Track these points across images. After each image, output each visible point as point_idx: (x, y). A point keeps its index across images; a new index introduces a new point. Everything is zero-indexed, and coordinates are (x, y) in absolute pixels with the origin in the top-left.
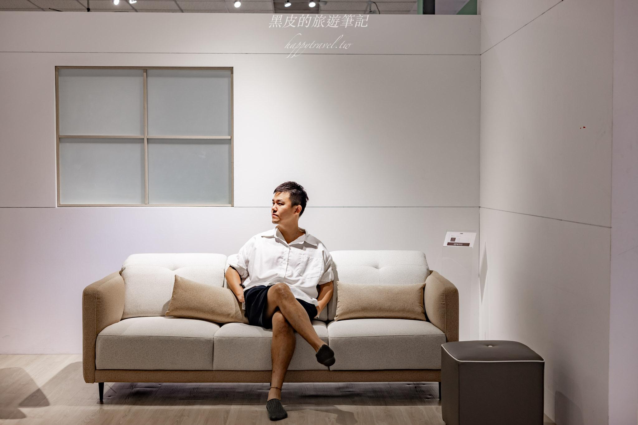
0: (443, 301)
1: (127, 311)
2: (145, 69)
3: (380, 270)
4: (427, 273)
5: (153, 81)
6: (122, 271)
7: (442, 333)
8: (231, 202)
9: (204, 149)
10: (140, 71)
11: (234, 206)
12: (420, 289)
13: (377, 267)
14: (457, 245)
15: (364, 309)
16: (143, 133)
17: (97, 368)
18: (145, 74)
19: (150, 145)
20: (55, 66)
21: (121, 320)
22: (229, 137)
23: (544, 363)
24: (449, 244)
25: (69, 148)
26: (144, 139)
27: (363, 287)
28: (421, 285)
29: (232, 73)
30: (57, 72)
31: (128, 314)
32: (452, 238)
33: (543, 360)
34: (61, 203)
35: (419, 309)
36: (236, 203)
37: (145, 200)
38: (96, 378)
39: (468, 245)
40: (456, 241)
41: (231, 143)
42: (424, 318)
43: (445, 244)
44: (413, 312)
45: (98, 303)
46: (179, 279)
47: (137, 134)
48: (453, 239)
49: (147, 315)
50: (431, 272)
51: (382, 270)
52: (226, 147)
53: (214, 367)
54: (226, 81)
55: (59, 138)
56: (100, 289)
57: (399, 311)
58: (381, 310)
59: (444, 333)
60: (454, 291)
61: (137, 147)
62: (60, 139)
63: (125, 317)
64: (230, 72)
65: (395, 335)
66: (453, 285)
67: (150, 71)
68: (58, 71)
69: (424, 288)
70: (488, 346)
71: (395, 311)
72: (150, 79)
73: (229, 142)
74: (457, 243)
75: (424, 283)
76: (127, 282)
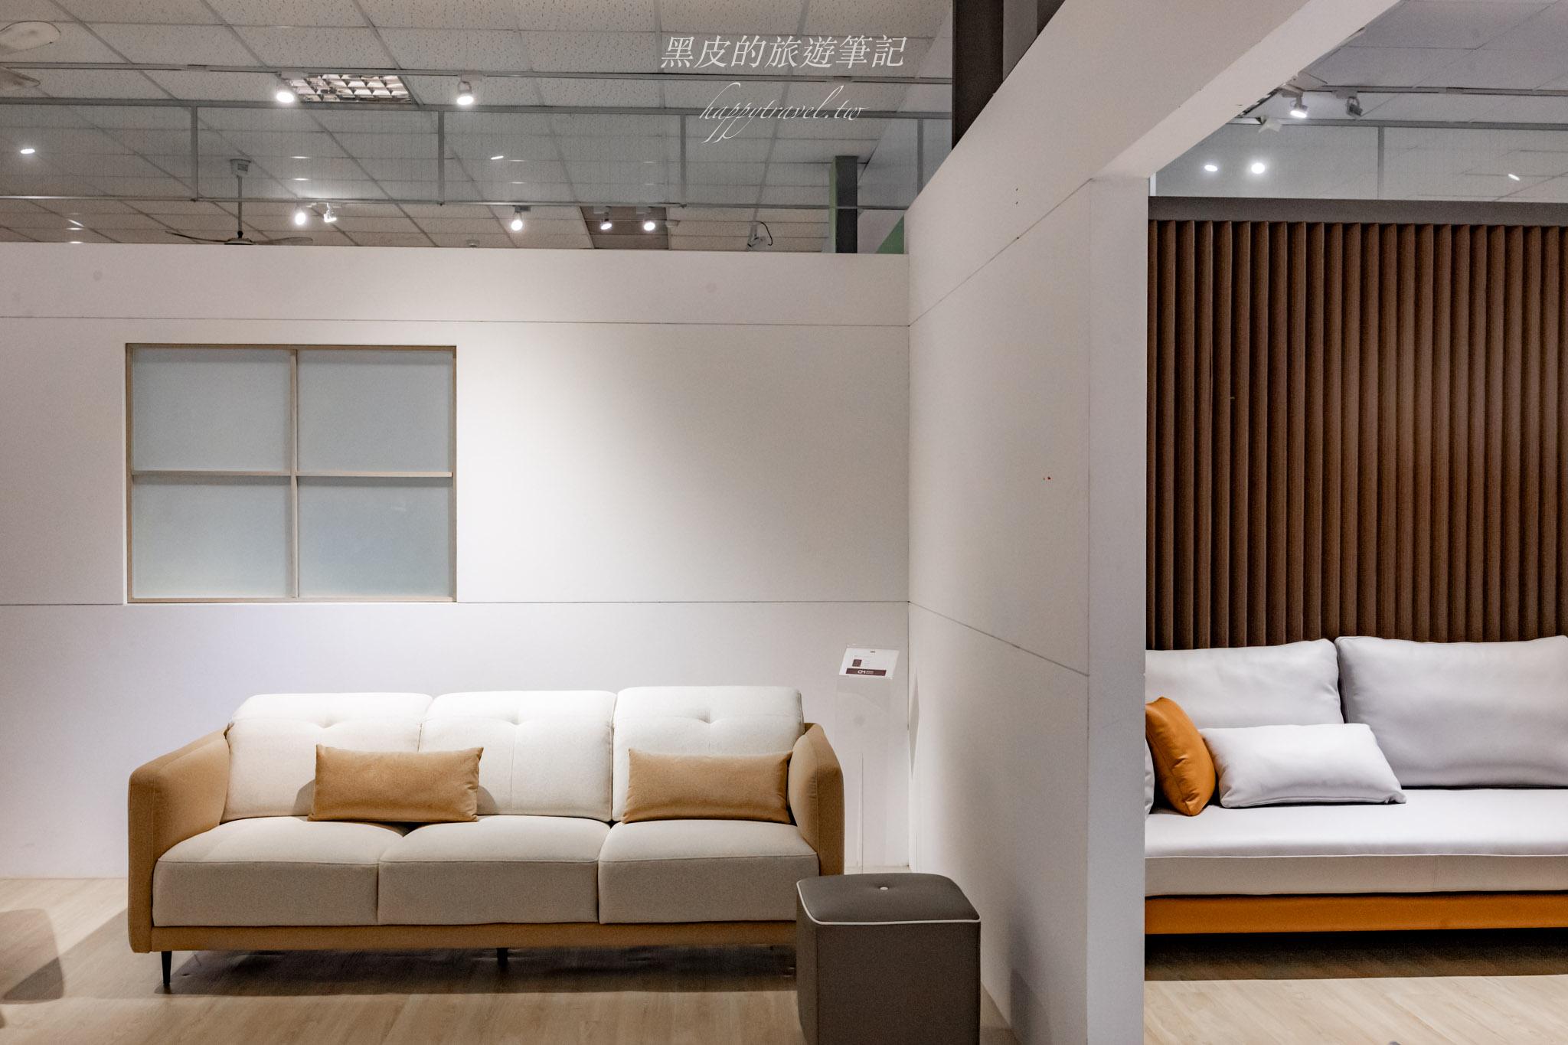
0: (813, 793)
1: (232, 805)
2: (295, 350)
3: (711, 725)
4: (799, 730)
5: (310, 372)
6: (228, 729)
7: (812, 852)
8: (452, 593)
9: (402, 497)
10: (285, 354)
11: (458, 601)
12: (784, 761)
13: (706, 720)
14: (863, 674)
15: (676, 802)
16: (290, 467)
17: (156, 925)
18: (293, 358)
19: (303, 489)
20: (127, 344)
21: (221, 823)
22: (450, 475)
23: (979, 923)
24: (849, 671)
25: (150, 494)
26: (290, 477)
27: (676, 760)
28: (783, 754)
29: (455, 356)
30: (129, 354)
31: (234, 813)
32: (855, 661)
33: (977, 917)
34: (136, 596)
35: (776, 802)
36: (459, 597)
37: (292, 590)
38: (153, 944)
39: (883, 673)
40: (862, 666)
41: (452, 485)
42: (786, 818)
43: (843, 672)
44: (765, 807)
45: (158, 800)
46: (323, 753)
47: (277, 469)
48: (857, 662)
49: (270, 814)
50: (807, 727)
51: (716, 724)
52: (442, 492)
53: (379, 920)
54: (444, 370)
55: (133, 476)
56: (164, 771)
57: (740, 806)
58: (705, 803)
59: (816, 851)
60: (835, 772)
61: (277, 493)
62: (134, 478)
63: (228, 818)
64: (451, 355)
65: (721, 856)
66: (837, 760)
67: (303, 354)
68: (132, 353)
69: (788, 761)
70: (880, 887)
71: (732, 807)
72: (303, 367)
73: (450, 482)
74: (864, 670)
75: (789, 752)
76: (234, 750)
